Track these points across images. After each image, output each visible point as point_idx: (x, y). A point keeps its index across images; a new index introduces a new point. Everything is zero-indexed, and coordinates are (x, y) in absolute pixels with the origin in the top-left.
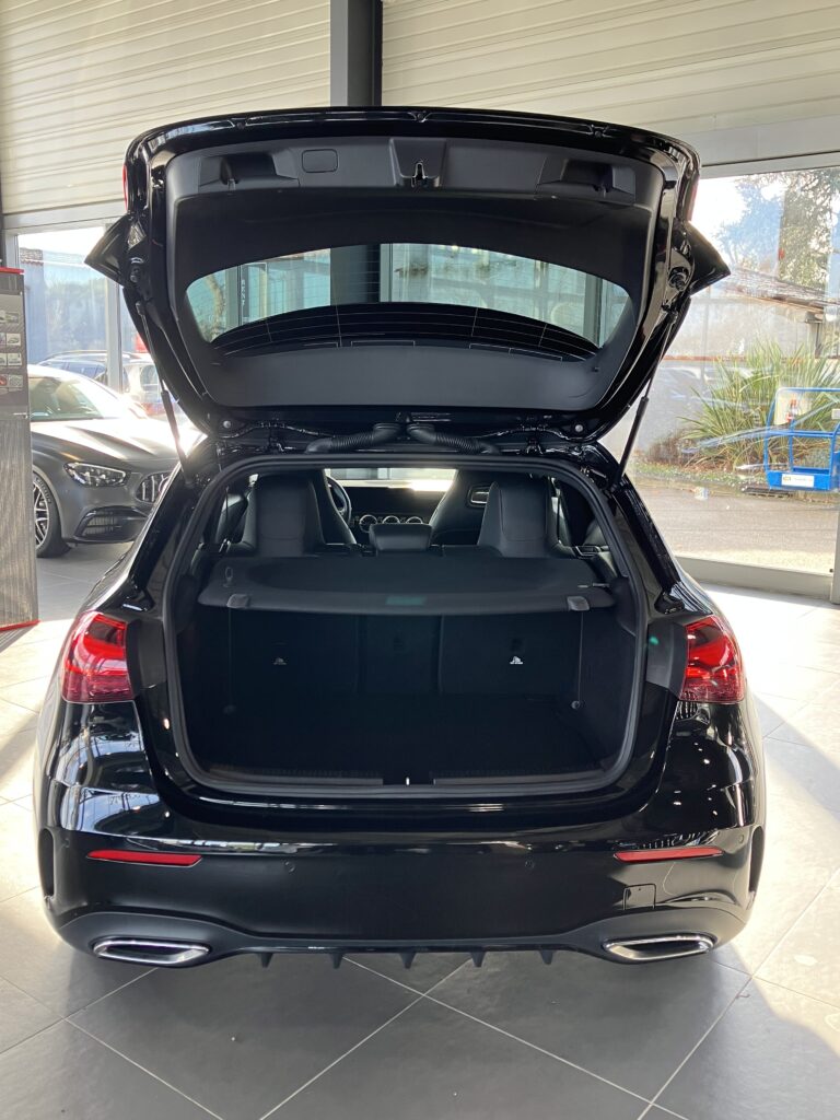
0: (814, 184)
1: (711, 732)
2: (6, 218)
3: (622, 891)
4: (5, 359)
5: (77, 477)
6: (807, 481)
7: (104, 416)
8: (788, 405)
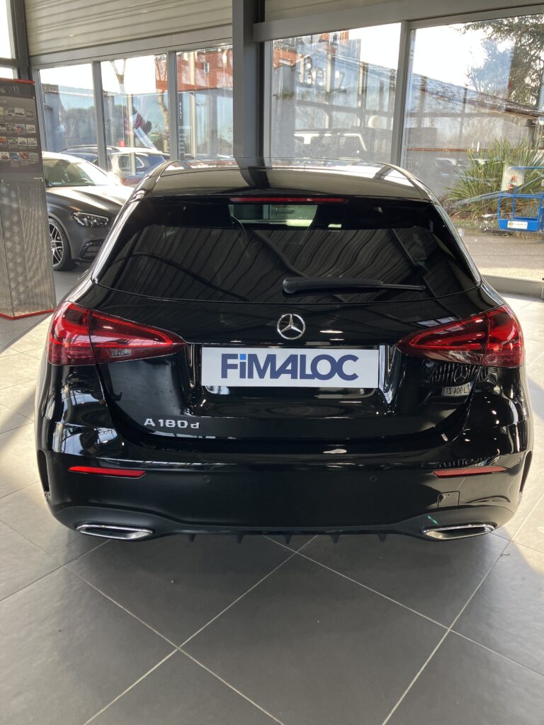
0: (530, 41)
1: (497, 389)
2: (32, 58)
3: (436, 495)
4: (26, 141)
5: (79, 221)
6: (523, 225)
7: (95, 183)
8: (511, 178)
